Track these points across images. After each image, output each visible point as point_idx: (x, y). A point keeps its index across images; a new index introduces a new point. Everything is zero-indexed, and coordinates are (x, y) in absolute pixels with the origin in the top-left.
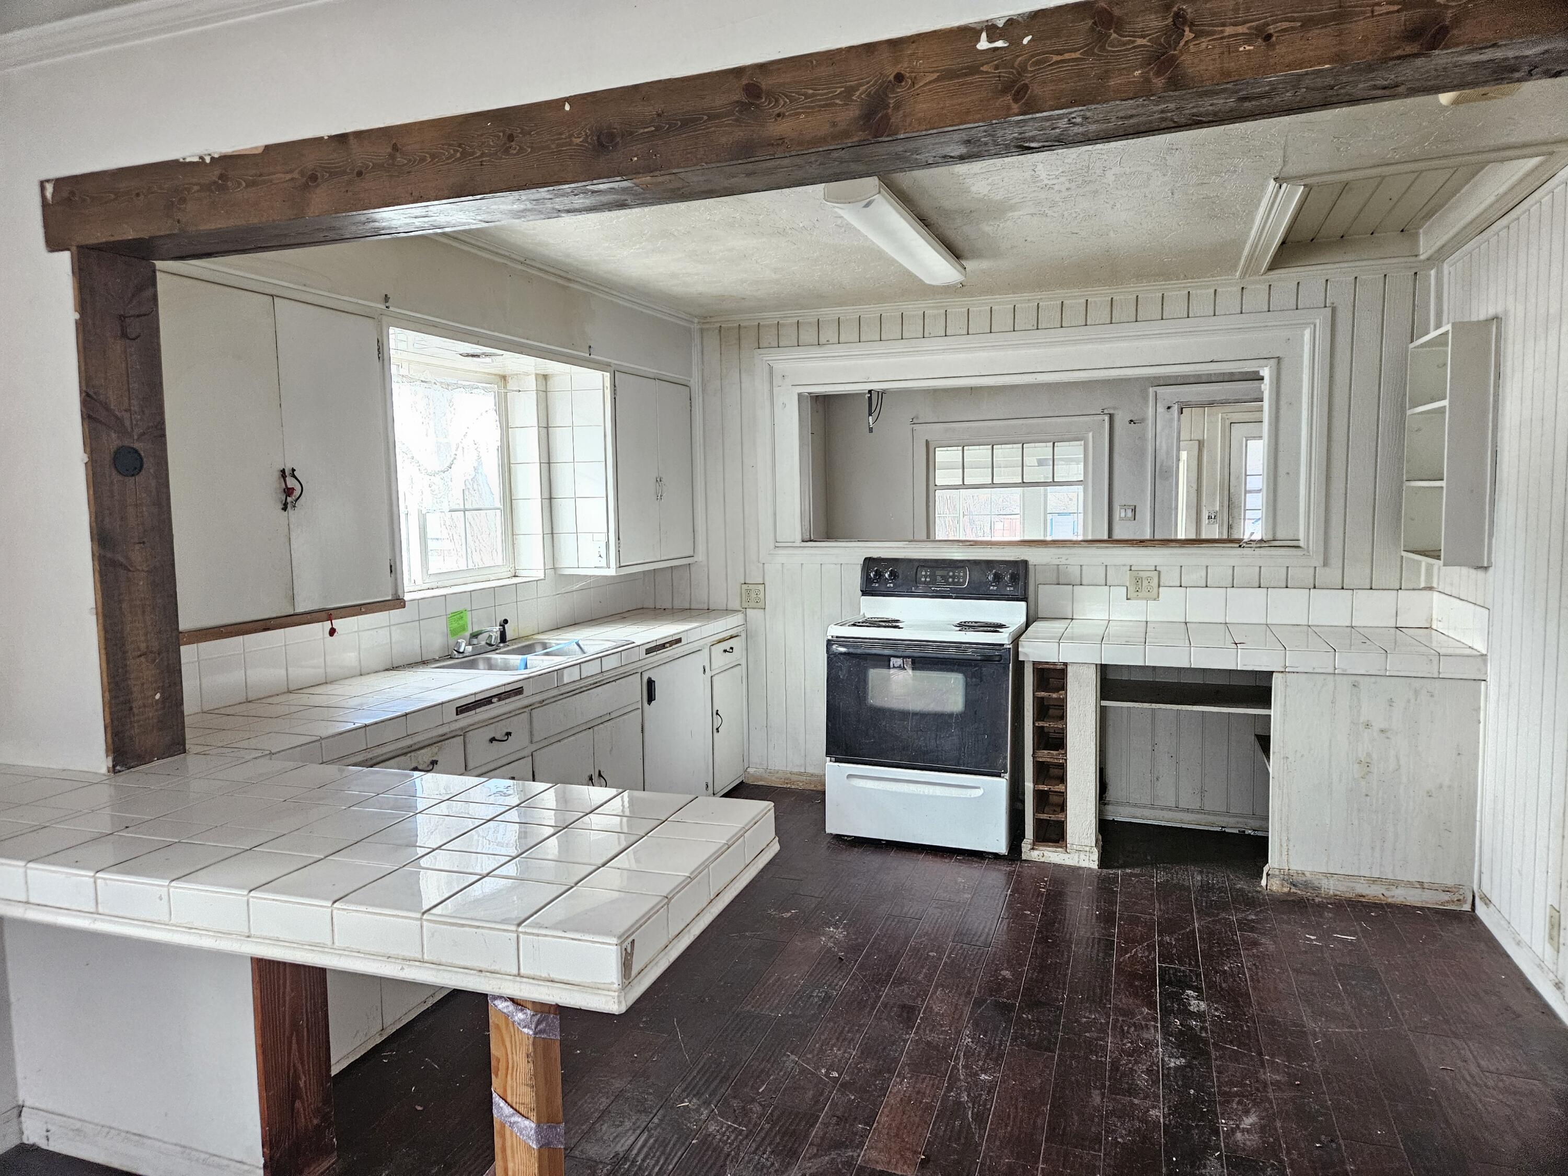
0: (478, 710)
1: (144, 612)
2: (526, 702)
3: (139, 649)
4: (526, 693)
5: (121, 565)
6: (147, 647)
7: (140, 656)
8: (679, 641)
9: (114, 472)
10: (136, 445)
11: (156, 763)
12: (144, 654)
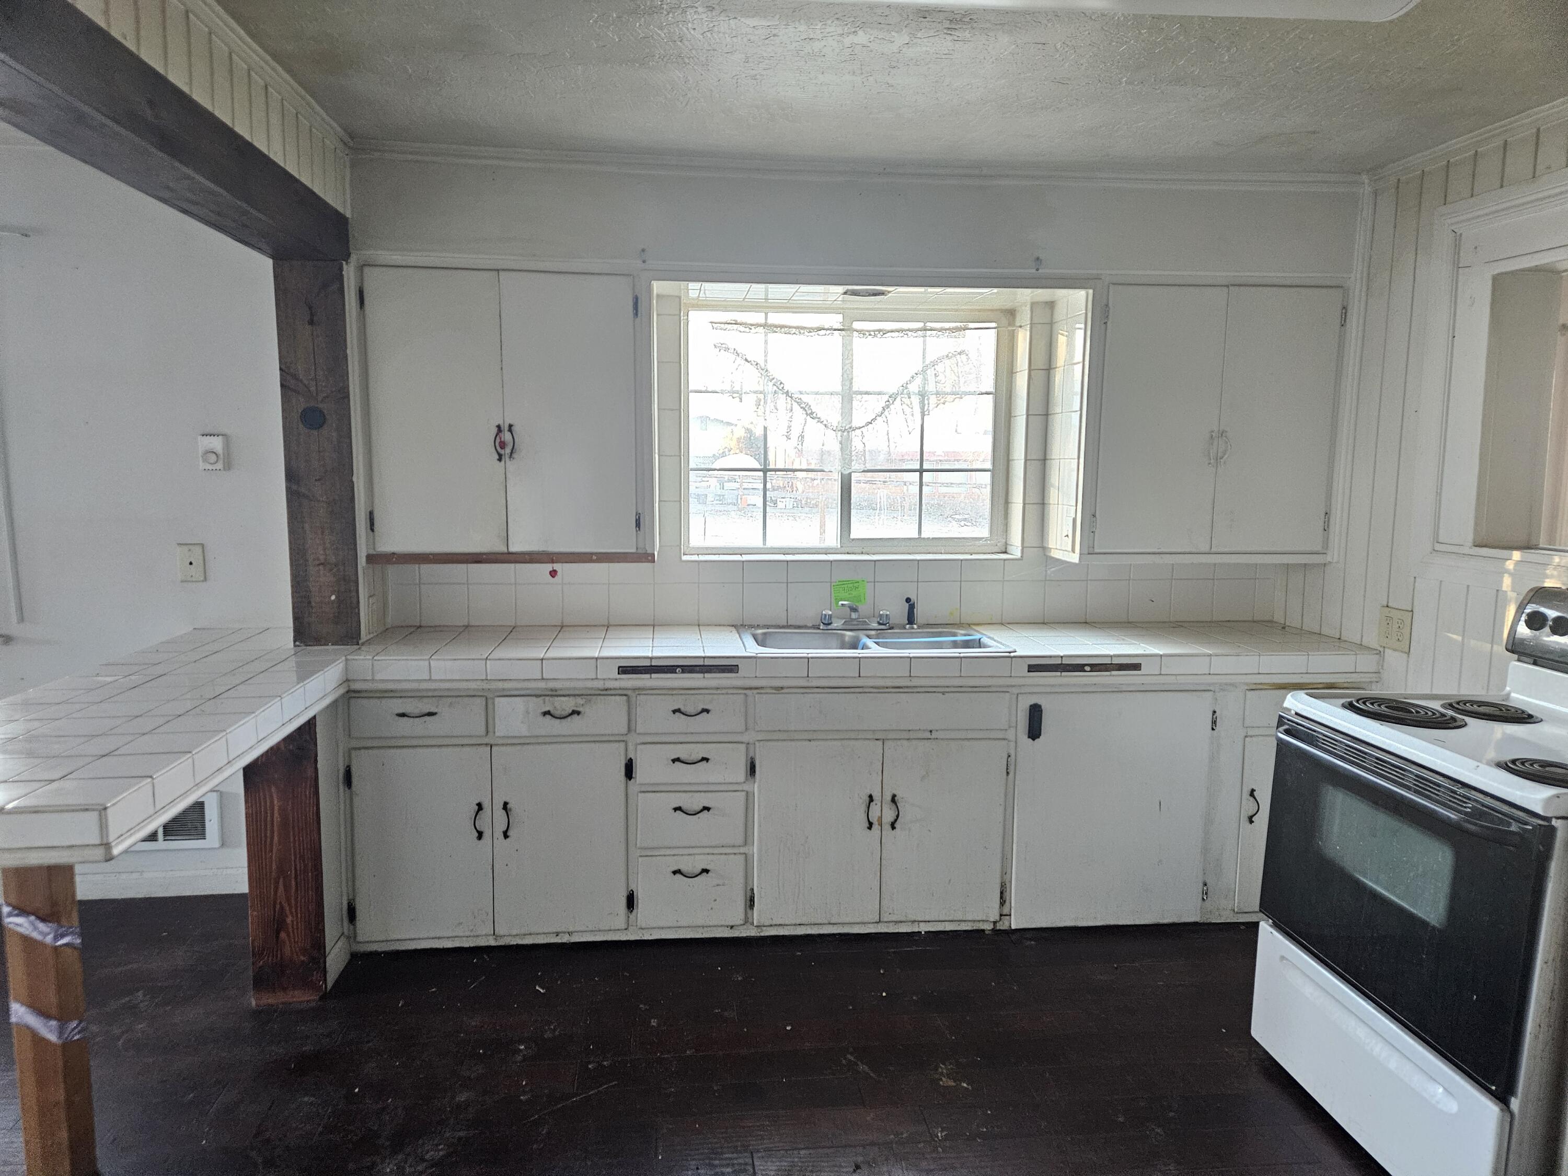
0: (654, 676)
1: (323, 533)
2: (739, 683)
3: (318, 559)
4: (741, 673)
5: (304, 495)
6: (325, 559)
7: (319, 565)
8: (1137, 667)
9: (301, 426)
10: (321, 406)
11: (330, 647)
12: (322, 564)
